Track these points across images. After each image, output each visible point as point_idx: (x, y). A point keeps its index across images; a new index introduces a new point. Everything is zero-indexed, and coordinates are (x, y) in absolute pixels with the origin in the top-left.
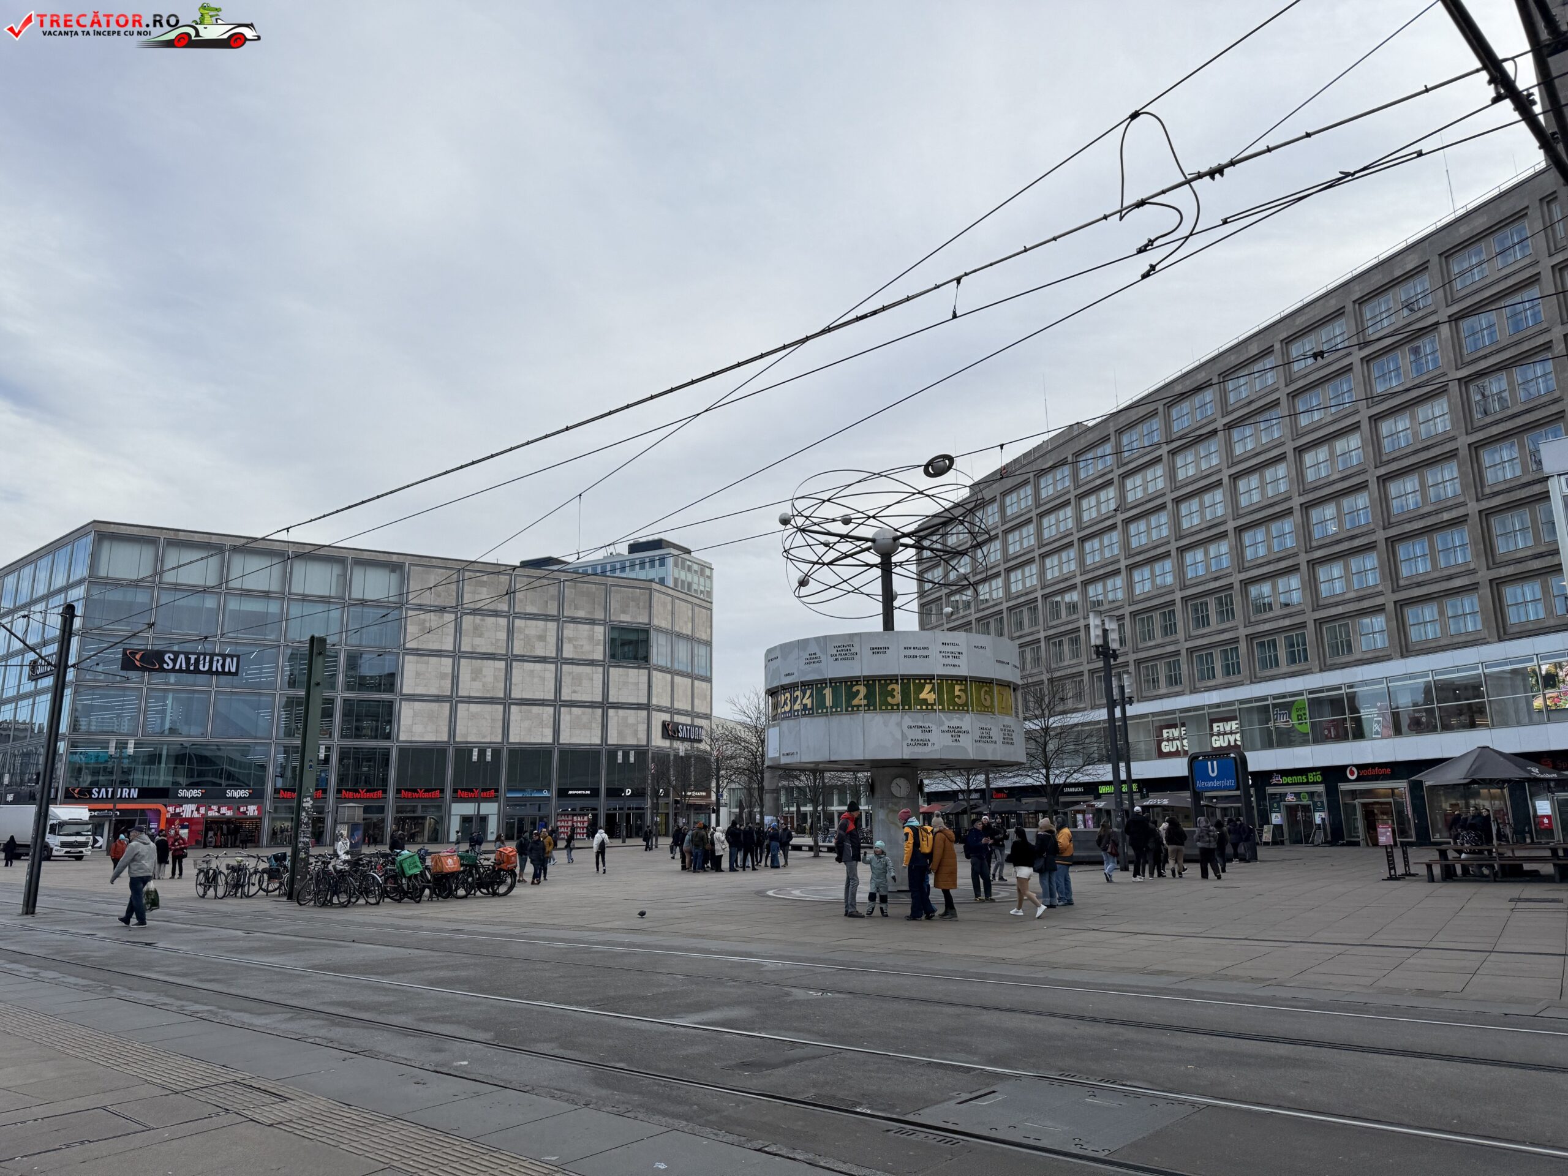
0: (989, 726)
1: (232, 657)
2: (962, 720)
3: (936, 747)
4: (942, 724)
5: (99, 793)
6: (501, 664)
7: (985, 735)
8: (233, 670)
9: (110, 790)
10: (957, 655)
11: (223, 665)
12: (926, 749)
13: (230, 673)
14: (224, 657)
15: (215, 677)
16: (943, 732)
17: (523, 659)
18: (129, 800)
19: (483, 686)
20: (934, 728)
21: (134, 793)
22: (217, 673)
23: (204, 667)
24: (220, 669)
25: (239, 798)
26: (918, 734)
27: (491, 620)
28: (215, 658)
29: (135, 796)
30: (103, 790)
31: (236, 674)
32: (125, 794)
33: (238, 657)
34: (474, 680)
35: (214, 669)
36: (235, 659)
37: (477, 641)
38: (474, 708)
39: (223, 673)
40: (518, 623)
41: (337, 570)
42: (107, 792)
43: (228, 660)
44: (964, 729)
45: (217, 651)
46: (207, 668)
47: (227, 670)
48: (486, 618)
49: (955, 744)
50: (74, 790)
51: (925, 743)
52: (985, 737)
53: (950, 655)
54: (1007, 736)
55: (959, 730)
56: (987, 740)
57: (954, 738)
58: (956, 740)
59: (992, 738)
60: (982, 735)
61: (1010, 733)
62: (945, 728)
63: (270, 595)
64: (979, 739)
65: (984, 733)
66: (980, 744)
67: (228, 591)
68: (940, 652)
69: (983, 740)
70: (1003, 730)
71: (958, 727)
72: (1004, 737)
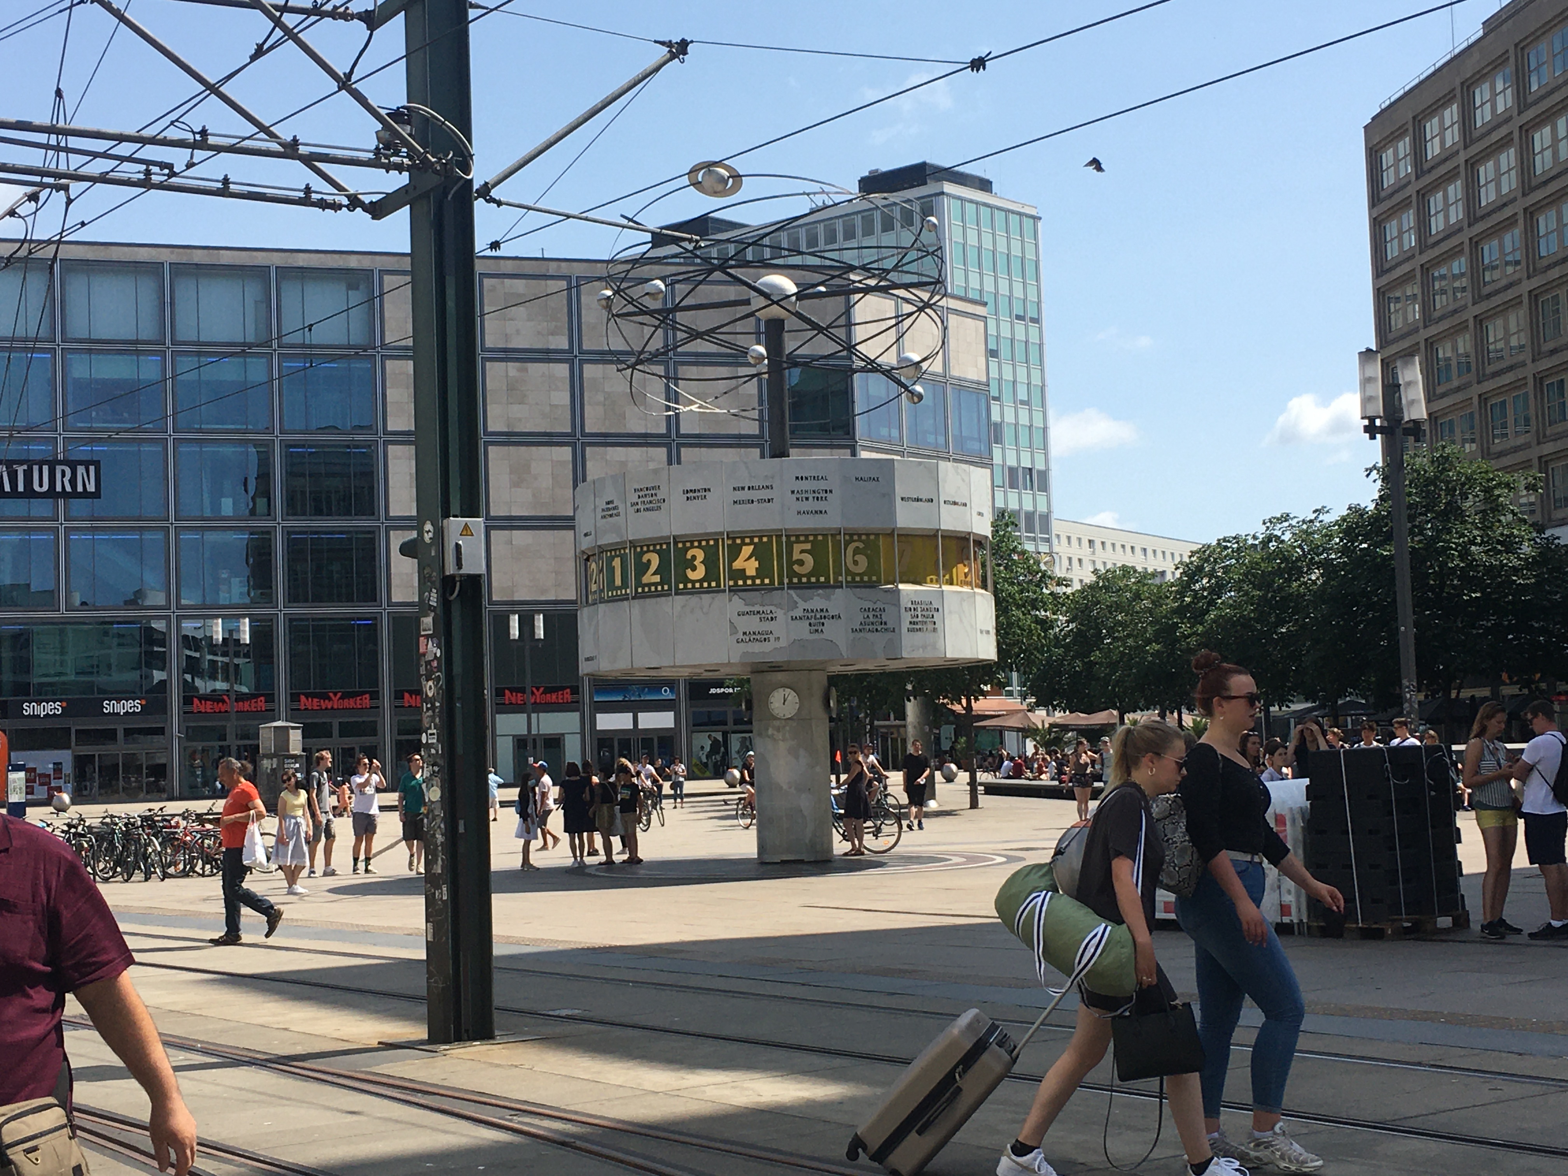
0: (879, 605)
1: (87, 464)
2: (828, 598)
3: (783, 643)
4: (795, 605)
6: (566, 453)
7: (871, 619)
8: (91, 488)
10: (822, 495)
11: (73, 482)
12: (767, 647)
13: (85, 494)
15: (61, 502)
16: (794, 619)
17: (607, 440)
19: (534, 495)
20: (779, 613)
23: (41, 486)
24: (68, 489)
26: (753, 624)
27: (536, 369)
28: (59, 469)
31: (96, 495)
33: (97, 464)
34: (516, 484)
35: (59, 488)
36: (92, 469)
37: (517, 411)
38: (520, 537)
39: (75, 494)
40: (590, 371)
41: (253, 290)
43: (81, 470)
44: (832, 613)
45: (60, 457)
46: (46, 487)
47: (80, 489)
48: (529, 365)
49: (816, 636)
51: (763, 637)
52: (872, 624)
53: (811, 496)
54: (920, 619)
55: (823, 614)
56: (875, 627)
57: (813, 628)
58: (817, 631)
59: (885, 623)
60: (867, 620)
61: (928, 613)
62: (799, 613)
63: (140, 347)
64: (861, 627)
65: (871, 616)
66: (861, 634)
67: (67, 345)
68: (793, 492)
69: (867, 627)
70: (910, 609)
71: (822, 610)
72: (913, 620)
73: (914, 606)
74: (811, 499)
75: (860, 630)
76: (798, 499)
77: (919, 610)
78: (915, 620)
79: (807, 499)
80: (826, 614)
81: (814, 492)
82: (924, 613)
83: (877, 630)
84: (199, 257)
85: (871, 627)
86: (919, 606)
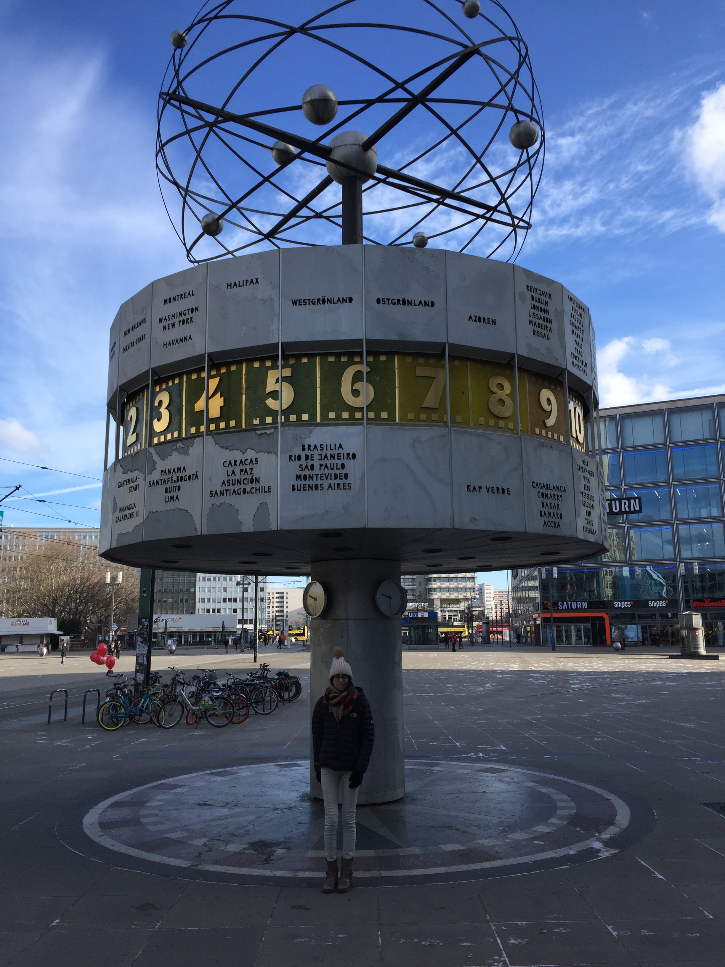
0: (250, 454)
1: (635, 498)
2: (187, 453)
3: (143, 518)
4: (154, 466)
5: (563, 605)
7: (238, 476)
8: (637, 508)
9: (569, 603)
10: (188, 317)
11: (629, 506)
12: (131, 525)
13: (635, 512)
14: (629, 499)
15: (625, 516)
16: (152, 484)
18: (582, 610)
20: (141, 479)
21: (585, 605)
22: (626, 512)
23: (616, 509)
24: (627, 510)
25: (659, 607)
28: (623, 502)
29: (586, 607)
30: (565, 603)
31: (640, 511)
32: (579, 606)
33: (639, 498)
35: (623, 510)
36: (637, 500)
39: (630, 512)
41: (707, 415)
42: (567, 604)
43: (632, 501)
44: (189, 472)
45: (624, 496)
46: (618, 510)
47: (632, 509)
49: (171, 505)
50: (547, 604)
51: (130, 512)
52: (239, 482)
53: (176, 321)
54: (317, 470)
55: (179, 475)
56: (242, 486)
57: (169, 495)
58: (172, 498)
59: (258, 481)
60: (233, 477)
61: (336, 461)
62: (156, 476)
63: (656, 446)
64: (224, 488)
65: (237, 472)
66: (223, 499)
67: (624, 450)
68: (161, 320)
69: (232, 488)
70: (299, 458)
71: (179, 469)
72: (303, 473)
73: (307, 452)
74: (177, 324)
75: (222, 493)
76: (165, 328)
77: (316, 457)
78: (307, 473)
79: (173, 325)
80: (183, 474)
81: (180, 314)
82: (324, 462)
83: (245, 491)
84: (679, 405)
85: (236, 487)
86: (316, 453)
